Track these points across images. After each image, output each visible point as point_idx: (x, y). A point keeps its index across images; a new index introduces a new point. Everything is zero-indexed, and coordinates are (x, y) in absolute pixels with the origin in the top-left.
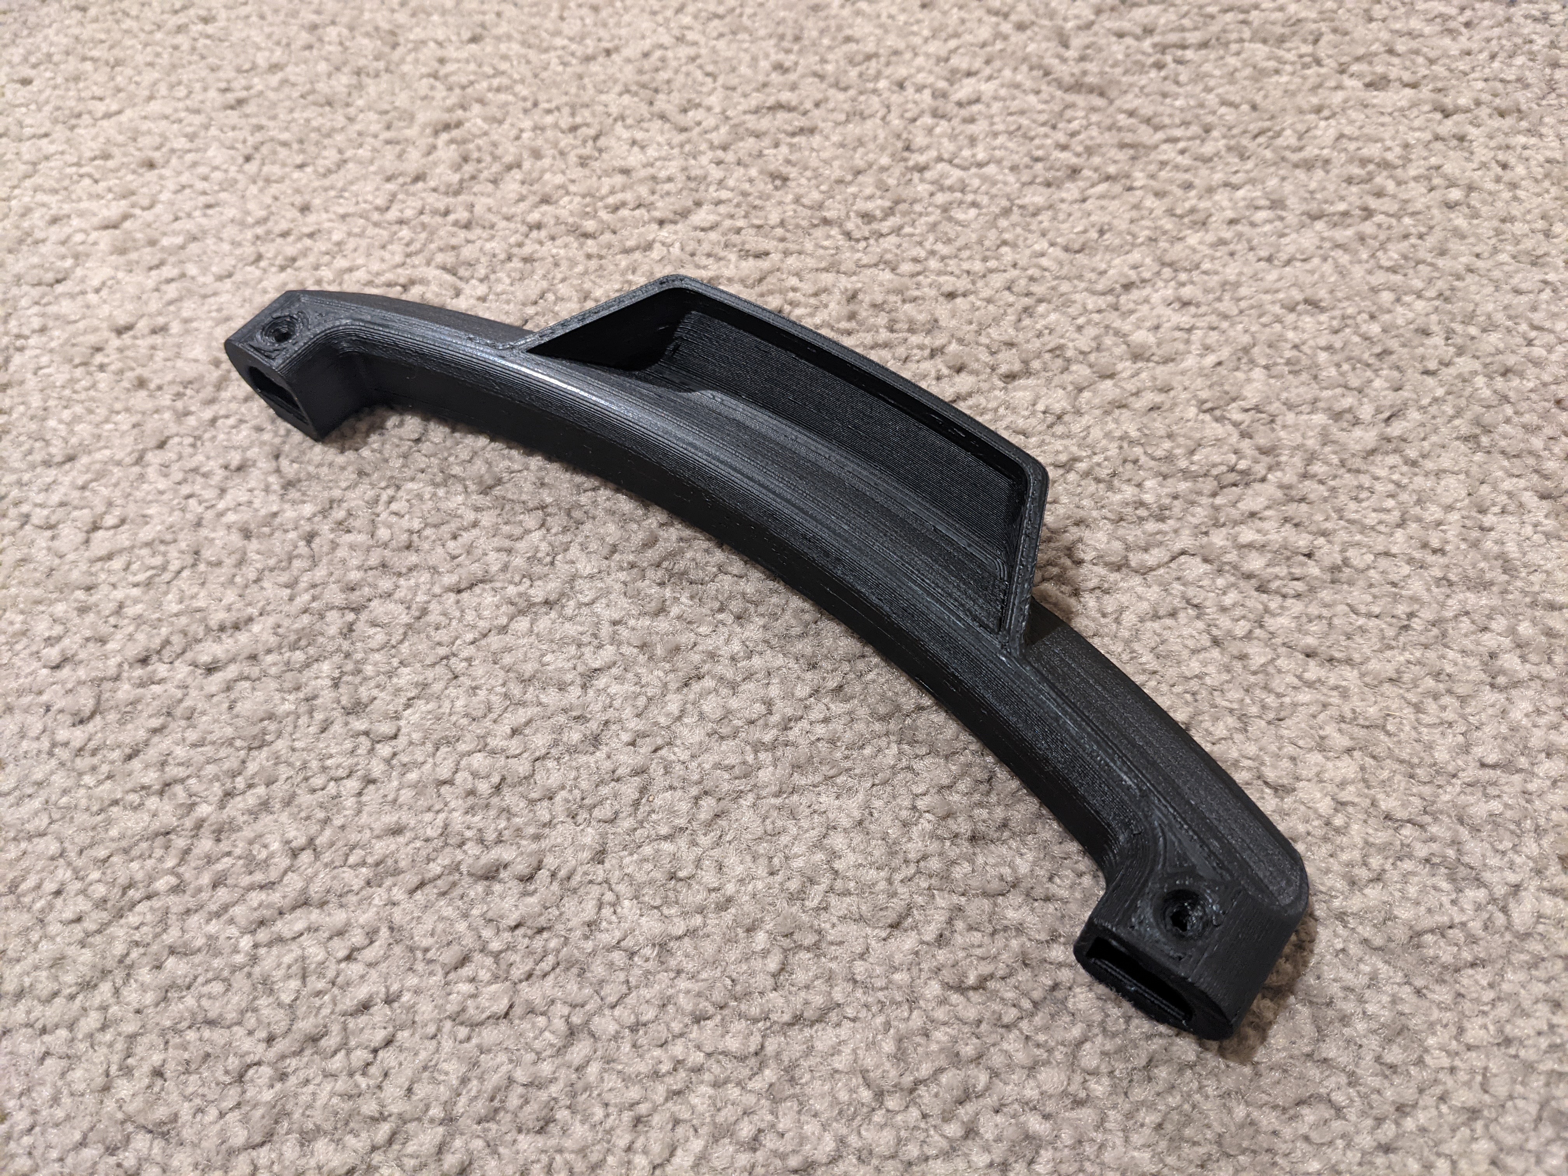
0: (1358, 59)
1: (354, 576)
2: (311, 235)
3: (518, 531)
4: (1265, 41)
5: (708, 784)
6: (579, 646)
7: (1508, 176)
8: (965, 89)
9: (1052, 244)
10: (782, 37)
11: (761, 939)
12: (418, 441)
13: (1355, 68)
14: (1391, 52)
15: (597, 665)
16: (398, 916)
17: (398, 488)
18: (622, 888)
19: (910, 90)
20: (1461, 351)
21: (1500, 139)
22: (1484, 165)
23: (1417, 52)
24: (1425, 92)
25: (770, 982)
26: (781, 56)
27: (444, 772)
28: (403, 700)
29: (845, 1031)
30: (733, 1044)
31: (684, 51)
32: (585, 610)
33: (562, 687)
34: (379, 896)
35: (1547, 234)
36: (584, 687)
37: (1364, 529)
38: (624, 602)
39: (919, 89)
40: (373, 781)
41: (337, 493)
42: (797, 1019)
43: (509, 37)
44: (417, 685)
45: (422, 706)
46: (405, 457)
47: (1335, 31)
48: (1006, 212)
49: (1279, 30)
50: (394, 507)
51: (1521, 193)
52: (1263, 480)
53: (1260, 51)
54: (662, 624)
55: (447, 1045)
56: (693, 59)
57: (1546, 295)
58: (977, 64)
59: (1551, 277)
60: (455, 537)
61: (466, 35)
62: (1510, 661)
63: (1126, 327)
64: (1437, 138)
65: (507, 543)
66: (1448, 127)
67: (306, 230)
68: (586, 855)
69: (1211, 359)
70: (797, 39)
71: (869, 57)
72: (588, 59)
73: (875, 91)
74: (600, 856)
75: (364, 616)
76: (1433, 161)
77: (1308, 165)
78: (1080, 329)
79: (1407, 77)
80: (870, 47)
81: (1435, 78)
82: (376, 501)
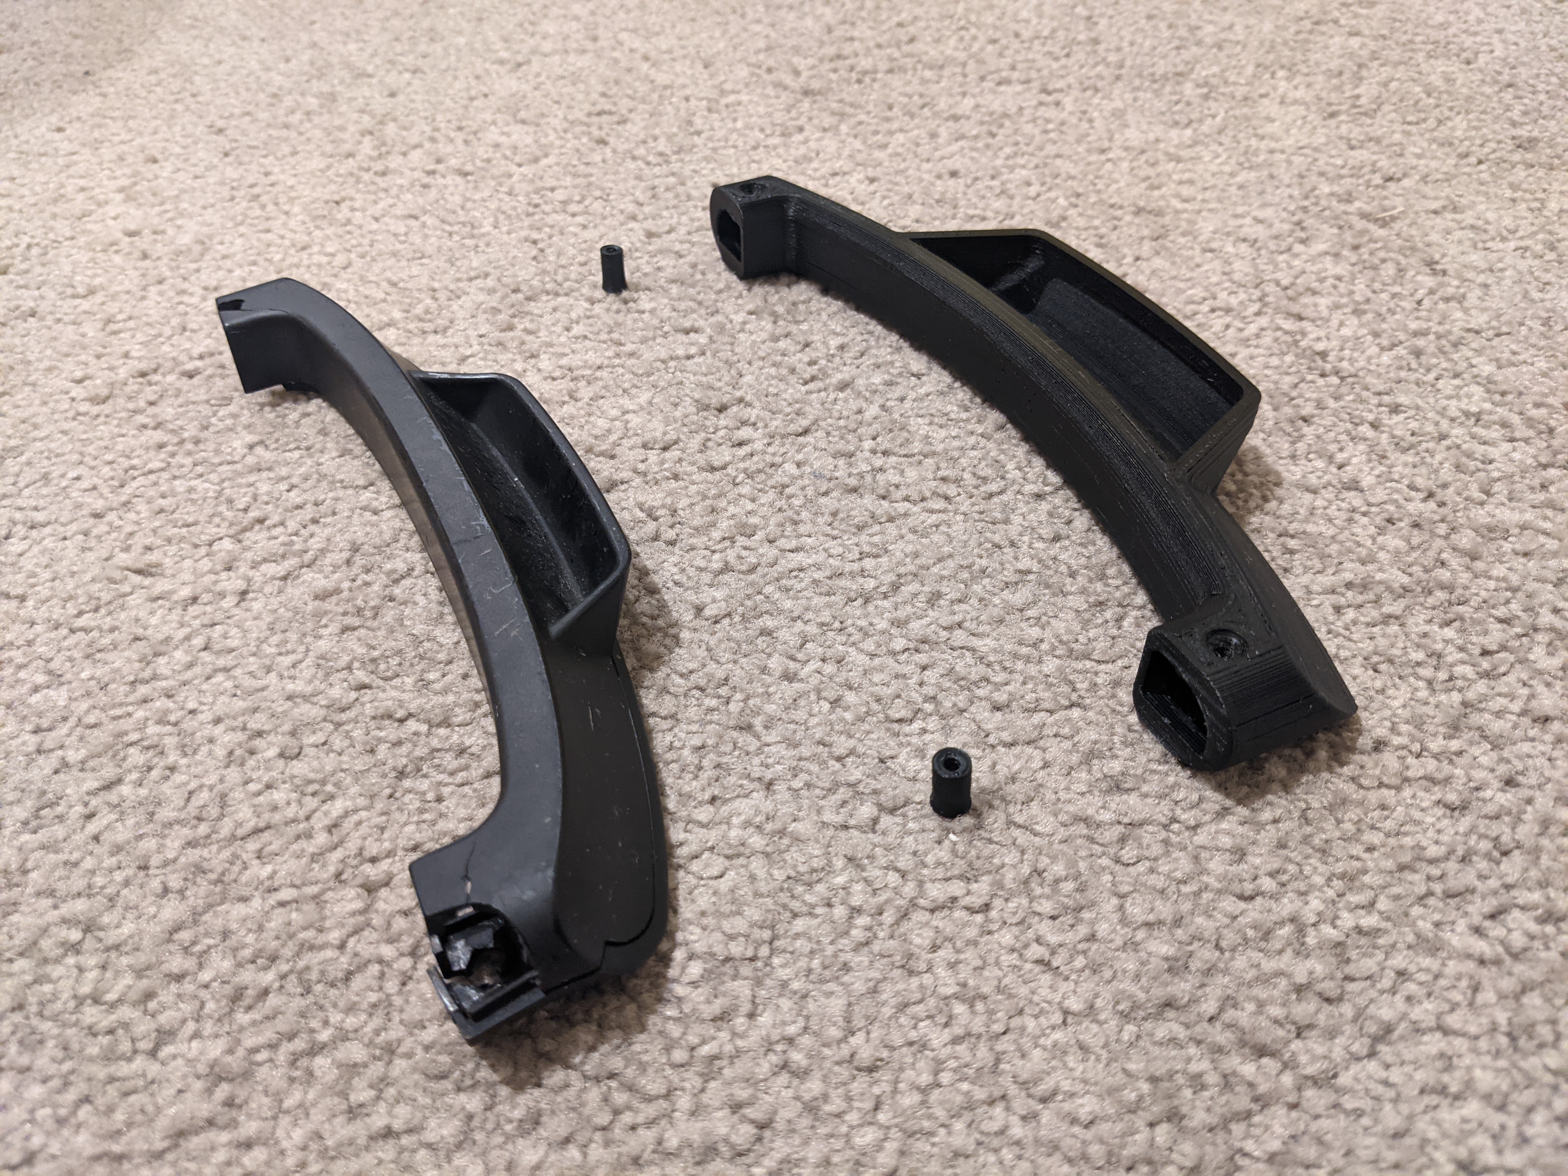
0: (992, 73)
4: (931, 68)
7: (1086, 117)
8: (731, 98)
10: (607, 83)
13: (989, 77)
14: (1013, 69)
19: (693, 101)
20: (1050, 189)
21: (1084, 101)
22: (1071, 113)
23: (1030, 68)
24: (1034, 84)
26: (605, 90)
31: (537, 93)
47: (977, 61)
48: (755, 148)
49: (940, 63)
58: (740, 87)
64: (1041, 104)
66: (1049, 99)
70: (617, 83)
72: (472, 99)
76: (1038, 113)
77: (956, 118)
79: (1023, 79)
81: (1042, 78)
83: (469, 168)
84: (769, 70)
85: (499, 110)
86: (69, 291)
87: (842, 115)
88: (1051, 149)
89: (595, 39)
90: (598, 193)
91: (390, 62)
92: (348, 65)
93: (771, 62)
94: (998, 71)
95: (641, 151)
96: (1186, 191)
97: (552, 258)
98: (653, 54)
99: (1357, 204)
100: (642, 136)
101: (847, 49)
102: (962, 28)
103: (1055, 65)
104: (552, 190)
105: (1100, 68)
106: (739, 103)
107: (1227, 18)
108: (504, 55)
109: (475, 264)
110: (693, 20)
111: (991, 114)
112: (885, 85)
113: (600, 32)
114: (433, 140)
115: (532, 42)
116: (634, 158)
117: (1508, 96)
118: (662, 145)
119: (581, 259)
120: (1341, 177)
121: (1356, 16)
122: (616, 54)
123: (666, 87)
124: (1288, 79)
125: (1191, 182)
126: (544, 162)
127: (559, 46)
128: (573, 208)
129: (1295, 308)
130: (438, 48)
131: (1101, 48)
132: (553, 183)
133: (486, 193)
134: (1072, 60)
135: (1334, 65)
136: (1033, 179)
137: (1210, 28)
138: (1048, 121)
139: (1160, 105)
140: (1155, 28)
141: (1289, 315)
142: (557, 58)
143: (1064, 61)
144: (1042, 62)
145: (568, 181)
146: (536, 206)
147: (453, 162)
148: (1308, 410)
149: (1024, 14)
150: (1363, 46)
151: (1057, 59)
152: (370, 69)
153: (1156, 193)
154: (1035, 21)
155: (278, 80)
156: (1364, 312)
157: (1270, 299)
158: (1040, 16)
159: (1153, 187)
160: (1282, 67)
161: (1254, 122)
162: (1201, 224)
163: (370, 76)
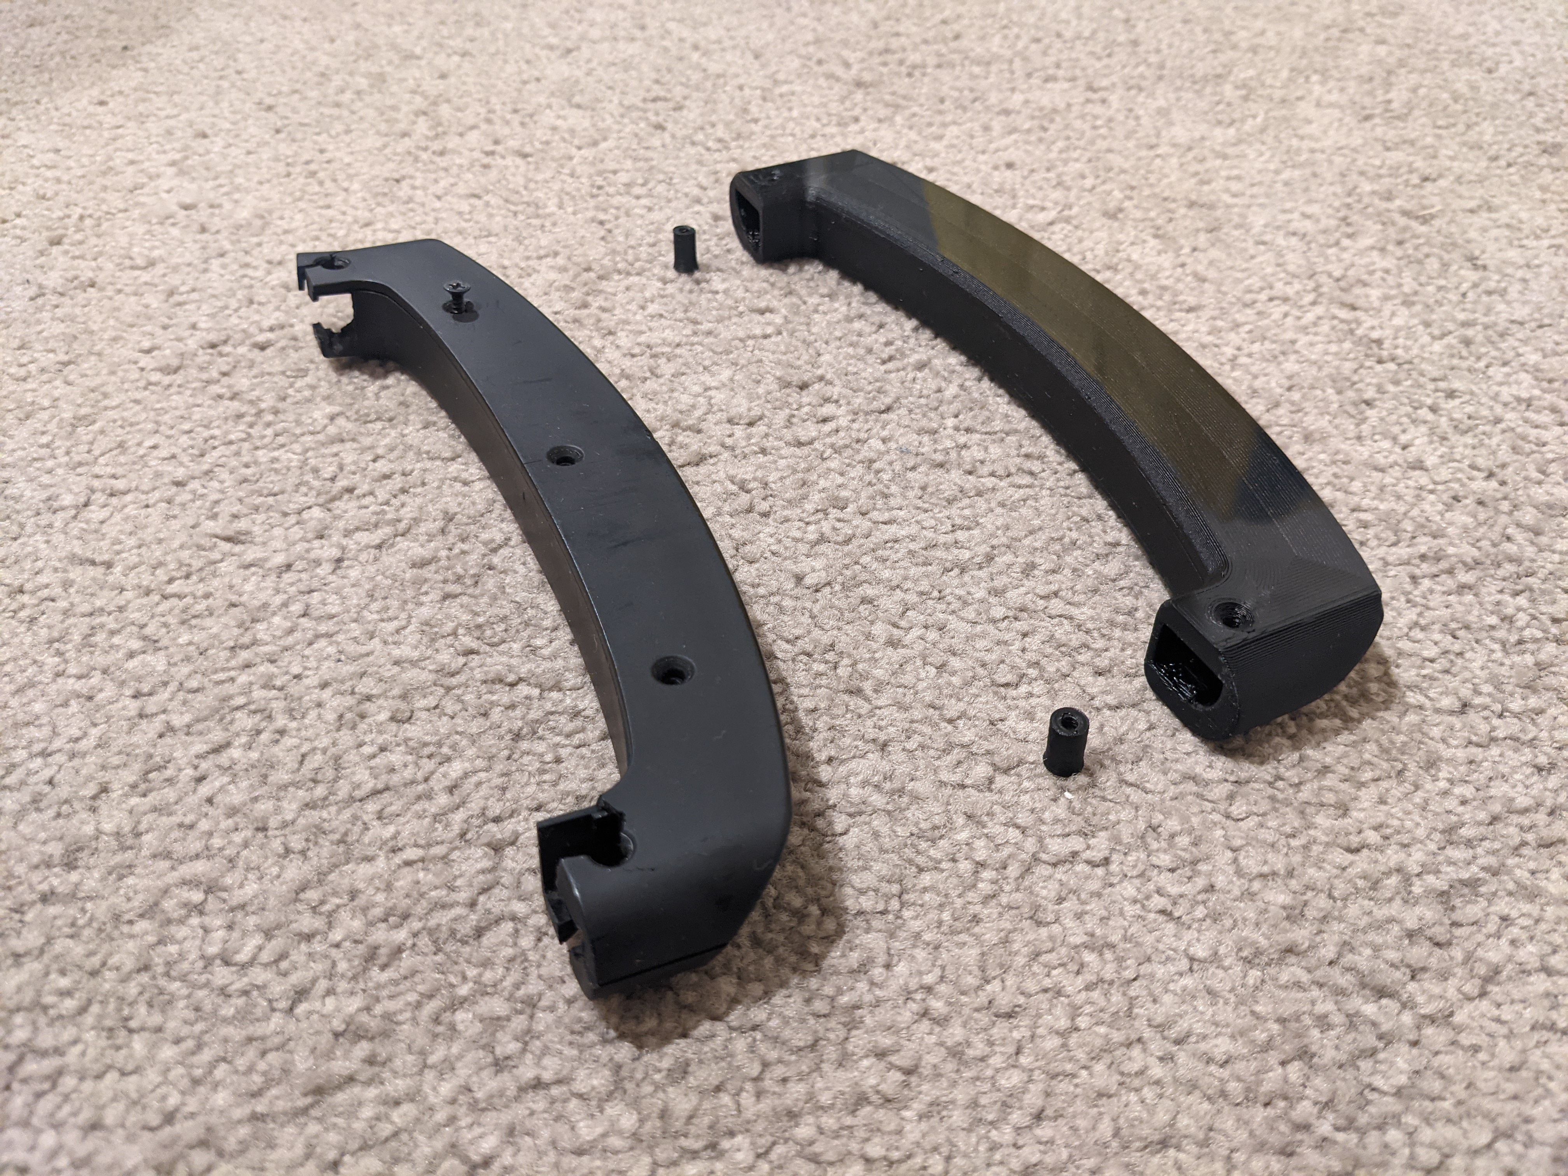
83: (528, 149)
84: (820, 62)
85: (552, 94)
86: (128, 262)
87: (897, 107)
88: (1102, 144)
89: (643, 28)
90: (661, 177)
91: (440, 45)
92: (394, 47)
93: (821, 55)
94: (1044, 68)
95: (700, 137)
96: (1235, 186)
97: (621, 239)
98: (703, 43)
99: (1398, 202)
100: (699, 122)
101: (895, 43)
102: (1005, 27)
103: (1098, 65)
104: (615, 172)
105: (1141, 68)
106: (793, 93)
107: (1259, 24)
108: (553, 41)
109: (544, 242)
110: (739, 12)
111: (1041, 109)
112: (936, 79)
113: (648, 20)
114: (489, 121)
115: (579, 29)
116: (693, 144)
117: (1530, 103)
118: (720, 132)
119: (651, 240)
120: (1380, 176)
121: (1381, 25)
122: (666, 43)
123: (719, 76)
124: (1323, 83)
125: (1238, 178)
126: (603, 145)
128: (637, 190)
129: (1349, 299)
130: (485, 32)
131: (1141, 49)
132: (613, 166)
133: (548, 175)
134: (1113, 61)
135: (1364, 70)
136: (1087, 172)
137: (1243, 34)
138: (1096, 117)
139: (1203, 105)
140: (1191, 31)
141: (1343, 305)
142: (606, 46)
143: (1106, 61)
144: (1085, 61)
145: (629, 164)
146: (600, 188)
147: (513, 144)
148: (1370, 394)
149: (1063, 15)
150: (1390, 53)
151: (1099, 59)
152: (418, 51)
153: (1206, 188)
154: (1074, 23)
155: (324, 60)
156: (1413, 303)
157: (1325, 289)
158: (1080, 17)
159: (1203, 182)
160: (1316, 71)
161: (1294, 123)
162: (1251, 218)
163: (418, 58)
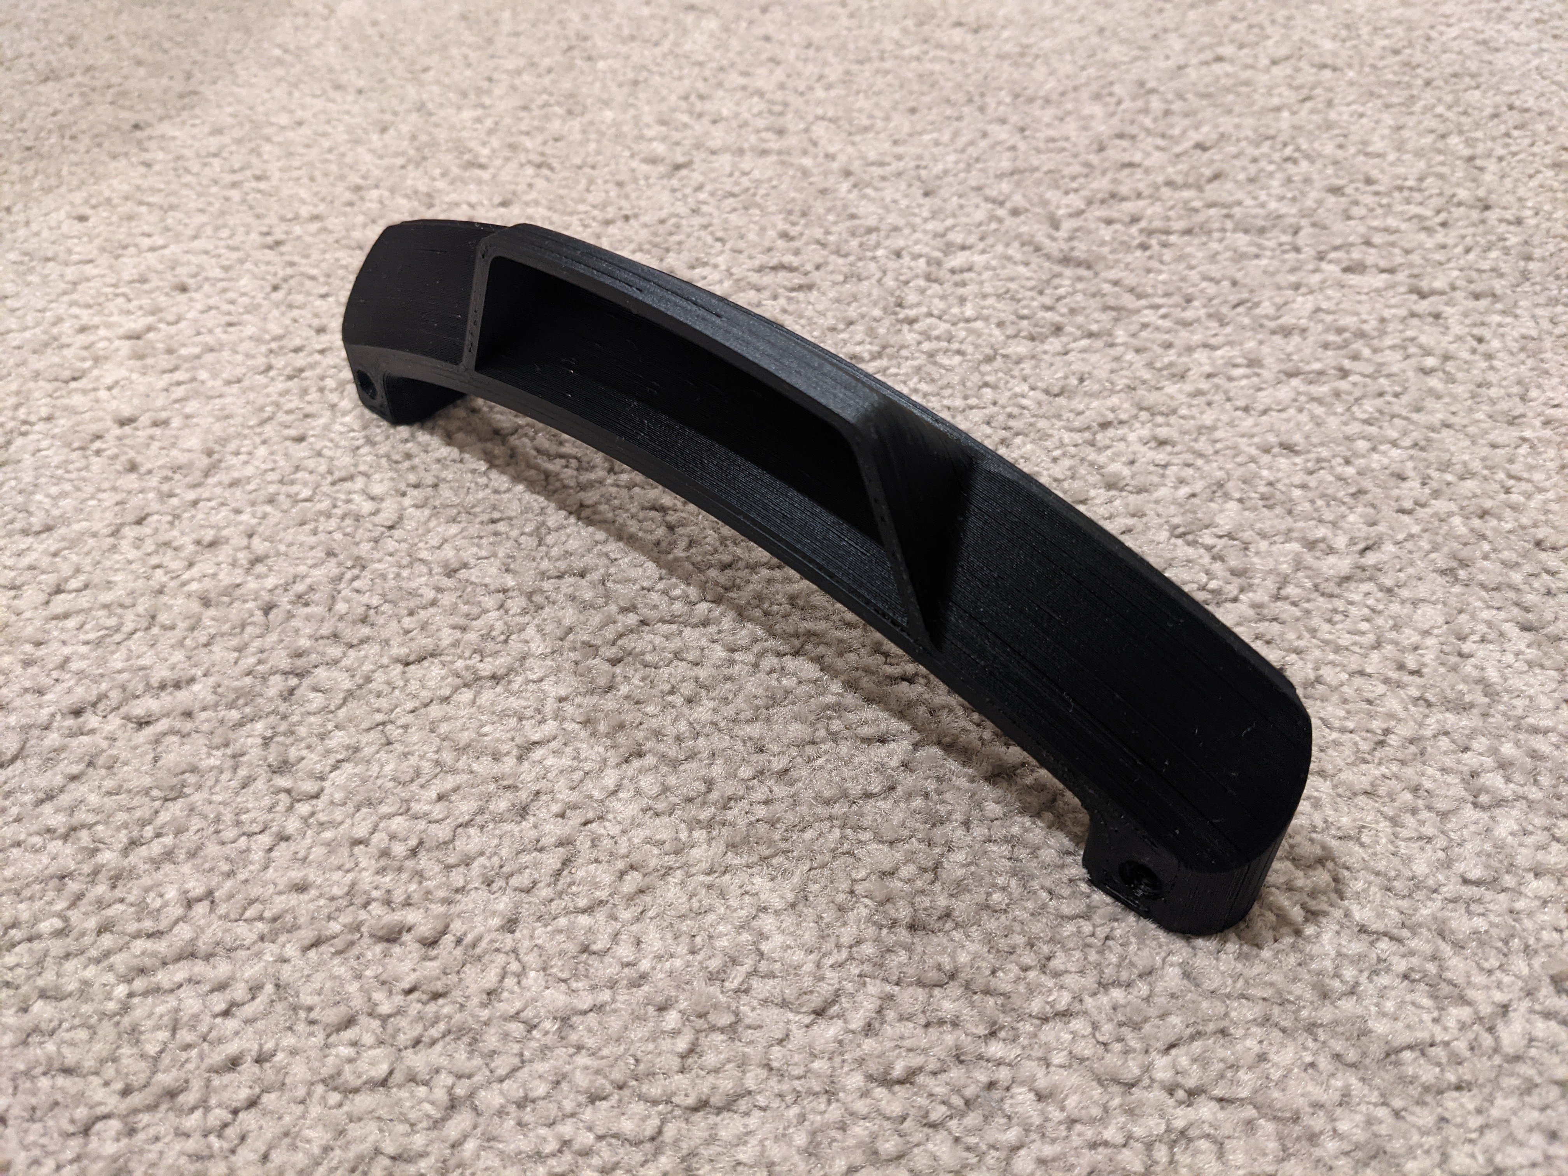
0: (1336, 248)
1: (304, 643)
2: (322, 352)
3: (475, 610)
4: (1246, 231)
5: (635, 858)
6: (520, 719)
7: (1482, 348)
8: (959, 260)
9: (1033, 388)
10: (790, 212)
11: (672, 1019)
12: (391, 528)
13: (1333, 255)
14: (1368, 243)
15: (536, 737)
16: (286, 972)
17: (364, 568)
18: (531, 959)
19: (906, 260)
20: (1436, 494)
21: (1476, 317)
22: (1460, 339)
23: (1393, 244)
24: (1401, 276)
25: (676, 1063)
26: (787, 227)
27: (361, 831)
28: (331, 761)
29: (753, 1121)
30: (627, 1126)
31: (697, 221)
32: (532, 687)
33: (496, 757)
34: (270, 951)
35: (1523, 399)
36: (520, 759)
37: (1337, 650)
38: (573, 681)
39: (916, 257)
40: (287, 839)
41: (302, 569)
42: (702, 1105)
43: (537, 203)
44: (348, 748)
45: (348, 768)
46: (376, 541)
47: (1314, 225)
49: (1260, 223)
50: (356, 584)
51: (1496, 363)
52: (1235, 600)
53: (1242, 240)
54: (609, 703)
55: (315, 1110)
56: (705, 227)
57: (1524, 449)
58: (972, 239)
59: (1528, 433)
60: (411, 614)
61: (497, 199)
62: (1494, 780)
63: (1102, 459)
64: (1413, 315)
65: (462, 621)
67: (319, 347)
68: (496, 922)
69: (1184, 491)
70: (804, 214)
71: (870, 231)
72: (608, 223)
73: (874, 258)
74: (511, 925)
75: (307, 682)
76: (1409, 333)
77: (1286, 332)
78: (1055, 460)
79: (1383, 264)
80: (872, 222)
81: (1411, 265)
82: (340, 578)
127: (731, 139)
